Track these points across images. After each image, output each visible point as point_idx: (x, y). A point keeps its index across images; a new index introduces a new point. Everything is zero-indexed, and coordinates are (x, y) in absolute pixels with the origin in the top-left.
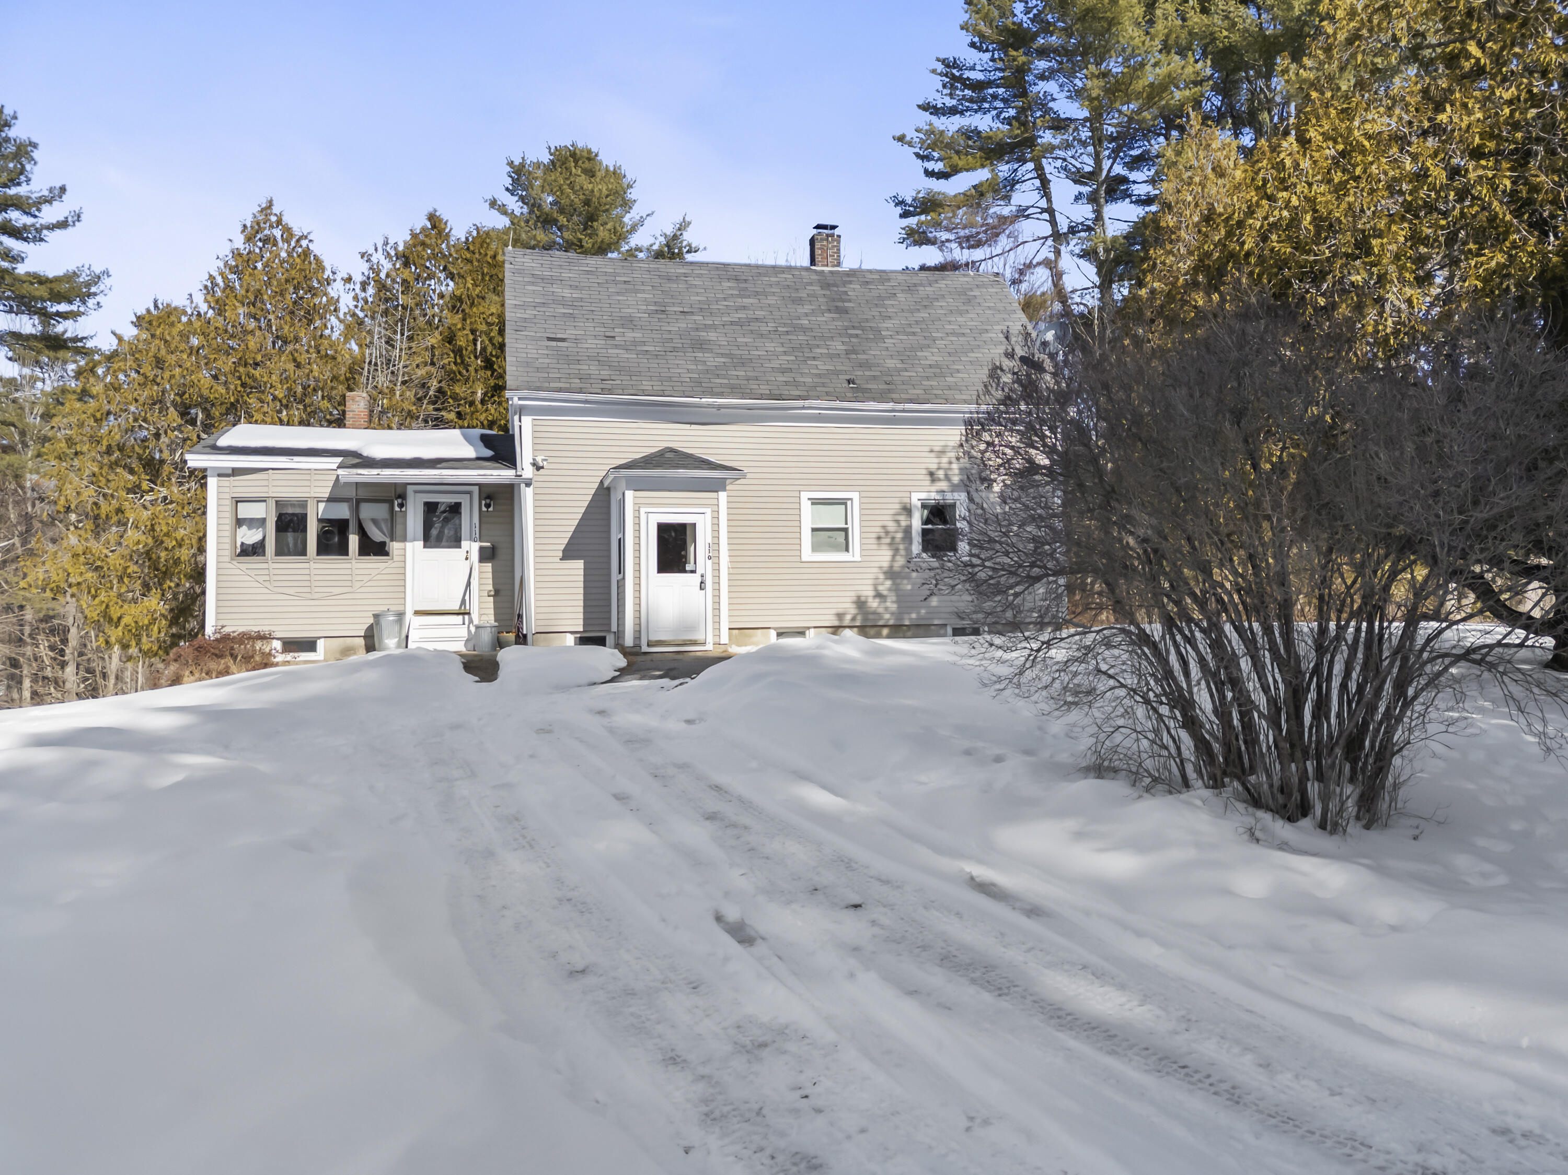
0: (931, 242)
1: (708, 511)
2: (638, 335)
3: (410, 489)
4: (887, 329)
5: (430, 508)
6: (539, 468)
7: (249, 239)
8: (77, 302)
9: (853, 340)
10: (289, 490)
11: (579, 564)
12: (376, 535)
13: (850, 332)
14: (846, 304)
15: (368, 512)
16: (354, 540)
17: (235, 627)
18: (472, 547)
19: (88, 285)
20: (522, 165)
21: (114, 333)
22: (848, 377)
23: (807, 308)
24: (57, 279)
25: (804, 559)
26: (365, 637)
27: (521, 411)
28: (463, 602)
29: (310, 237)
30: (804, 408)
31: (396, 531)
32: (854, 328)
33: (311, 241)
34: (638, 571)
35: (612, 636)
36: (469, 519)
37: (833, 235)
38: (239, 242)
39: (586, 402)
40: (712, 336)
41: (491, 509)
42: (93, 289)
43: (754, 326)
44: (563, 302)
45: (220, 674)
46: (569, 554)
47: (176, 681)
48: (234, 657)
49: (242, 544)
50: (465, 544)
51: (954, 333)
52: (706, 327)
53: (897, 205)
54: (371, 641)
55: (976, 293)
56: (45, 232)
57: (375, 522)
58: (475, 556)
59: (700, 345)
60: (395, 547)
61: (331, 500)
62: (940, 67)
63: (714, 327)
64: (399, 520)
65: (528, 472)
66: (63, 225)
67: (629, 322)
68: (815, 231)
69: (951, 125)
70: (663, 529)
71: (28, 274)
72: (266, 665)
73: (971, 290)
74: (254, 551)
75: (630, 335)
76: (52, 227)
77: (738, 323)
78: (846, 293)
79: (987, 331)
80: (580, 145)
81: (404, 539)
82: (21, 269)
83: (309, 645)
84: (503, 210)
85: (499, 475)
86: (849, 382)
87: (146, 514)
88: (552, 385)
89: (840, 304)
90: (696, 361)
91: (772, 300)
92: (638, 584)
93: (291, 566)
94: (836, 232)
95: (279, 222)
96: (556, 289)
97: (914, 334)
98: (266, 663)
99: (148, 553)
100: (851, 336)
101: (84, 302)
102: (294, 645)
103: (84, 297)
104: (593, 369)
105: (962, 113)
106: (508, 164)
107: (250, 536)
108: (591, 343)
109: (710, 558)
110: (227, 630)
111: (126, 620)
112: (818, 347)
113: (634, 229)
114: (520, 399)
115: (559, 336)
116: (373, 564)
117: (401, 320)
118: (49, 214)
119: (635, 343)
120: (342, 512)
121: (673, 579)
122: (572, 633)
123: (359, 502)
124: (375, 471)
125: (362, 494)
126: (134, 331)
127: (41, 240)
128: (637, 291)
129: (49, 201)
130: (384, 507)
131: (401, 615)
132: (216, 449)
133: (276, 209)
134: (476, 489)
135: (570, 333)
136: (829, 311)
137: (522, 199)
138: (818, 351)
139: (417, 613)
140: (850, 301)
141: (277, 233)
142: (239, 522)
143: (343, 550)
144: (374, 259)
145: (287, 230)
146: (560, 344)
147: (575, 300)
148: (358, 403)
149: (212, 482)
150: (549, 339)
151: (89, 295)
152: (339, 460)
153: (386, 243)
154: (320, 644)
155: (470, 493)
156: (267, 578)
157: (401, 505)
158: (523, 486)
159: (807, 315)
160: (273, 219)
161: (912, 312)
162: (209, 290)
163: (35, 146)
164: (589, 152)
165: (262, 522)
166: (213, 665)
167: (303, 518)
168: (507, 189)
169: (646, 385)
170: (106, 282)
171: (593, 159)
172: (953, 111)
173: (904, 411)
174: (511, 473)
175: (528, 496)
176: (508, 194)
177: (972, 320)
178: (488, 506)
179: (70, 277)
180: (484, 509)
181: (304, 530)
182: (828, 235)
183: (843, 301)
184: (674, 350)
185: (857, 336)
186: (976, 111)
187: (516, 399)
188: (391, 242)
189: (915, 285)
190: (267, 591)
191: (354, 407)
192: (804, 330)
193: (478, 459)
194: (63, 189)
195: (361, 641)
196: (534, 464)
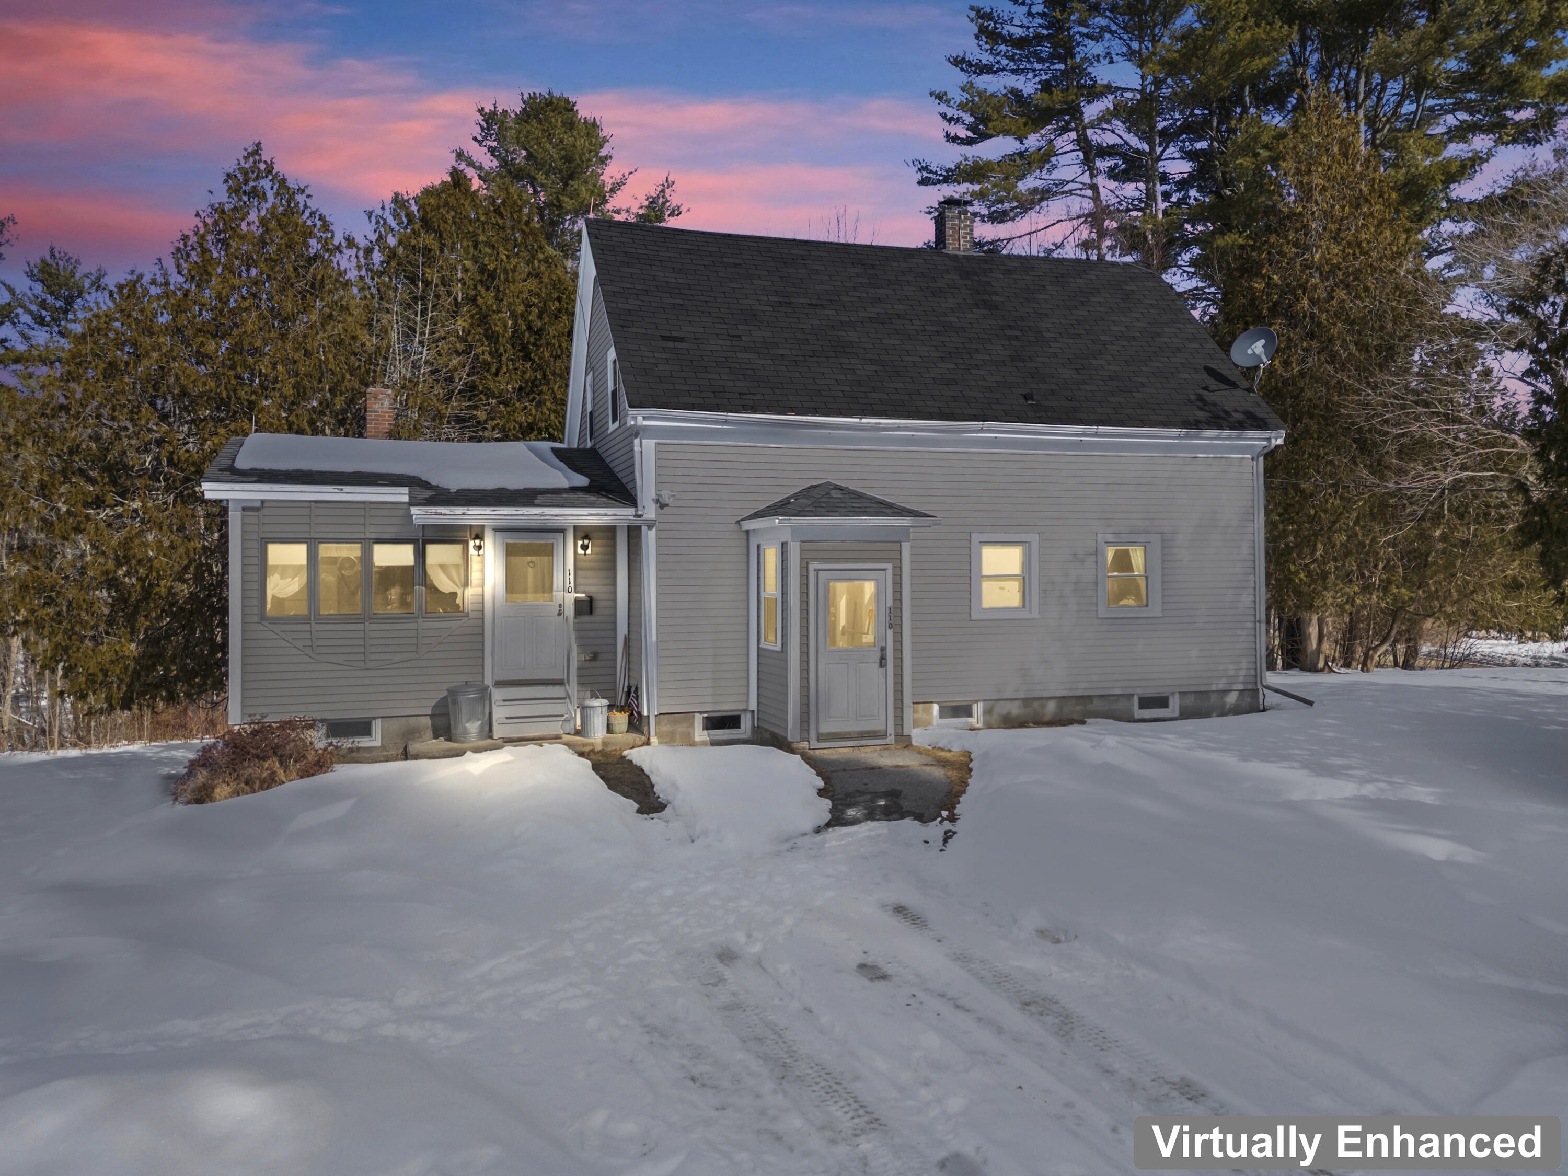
1: (889, 566)
2: (766, 334)
6: (662, 506)
7: (232, 192)
9: (1014, 343)
12: (447, 586)
13: (1009, 332)
14: (994, 298)
15: (435, 557)
16: (418, 593)
18: (565, 600)
20: (493, 114)
22: (1024, 391)
23: (951, 302)
25: (974, 617)
26: (432, 716)
29: (308, 192)
30: (982, 431)
31: (470, 579)
32: (1011, 327)
33: (309, 196)
35: (749, 715)
36: (563, 563)
38: (221, 196)
39: (726, 422)
40: (853, 336)
41: (589, 551)
43: (898, 324)
44: (669, 290)
45: (266, 784)
49: (274, 597)
51: (1123, 337)
52: (843, 325)
54: (438, 721)
58: (570, 610)
59: (843, 348)
60: (471, 600)
63: (852, 325)
64: (474, 566)
65: (650, 511)
67: (752, 318)
75: (759, 334)
77: (878, 320)
80: (556, 93)
83: (362, 729)
86: (1026, 397)
88: (680, 400)
89: (986, 297)
90: (842, 367)
91: (909, 291)
95: (269, 169)
97: (1079, 336)
100: (1010, 338)
102: (344, 729)
104: (725, 378)
106: (479, 111)
108: (714, 344)
109: (891, 626)
112: (977, 351)
113: (614, 189)
114: (644, 418)
115: (674, 334)
116: (443, 623)
117: (423, 298)
119: (765, 344)
120: (405, 557)
122: (700, 713)
123: (424, 543)
125: (430, 534)
130: (457, 549)
133: (266, 156)
135: (687, 330)
136: (977, 305)
137: (492, 150)
138: (979, 356)
139: (500, 684)
140: (996, 294)
141: (267, 184)
142: (272, 570)
145: (280, 181)
146: (678, 345)
147: (682, 287)
148: (379, 402)
149: (234, 519)
150: (664, 338)
152: (409, 491)
154: (376, 726)
156: (308, 643)
157: (478, 548)
158: (644, 528)
159: (953, 310)
160: (262, 166)
161: (1068, 309)
162: (180, 254)
164: (567, 101)
168: (475, 139)
171: (572, 110)
173: (1096, 435)
174: (630, 511)
175: (649, 540)
176: (476, 144)
177: (1138, 320)
178: (586, 548)
180: (580, 551)
183: (989, 294)
184: (814, 354)
185: (1017, 338)
187: (640, 418)
190: (306, 659)
191: (376, 406)
192: (956, 330)
193: (573, 491)
195: (428, 722)
196: (657, 501)
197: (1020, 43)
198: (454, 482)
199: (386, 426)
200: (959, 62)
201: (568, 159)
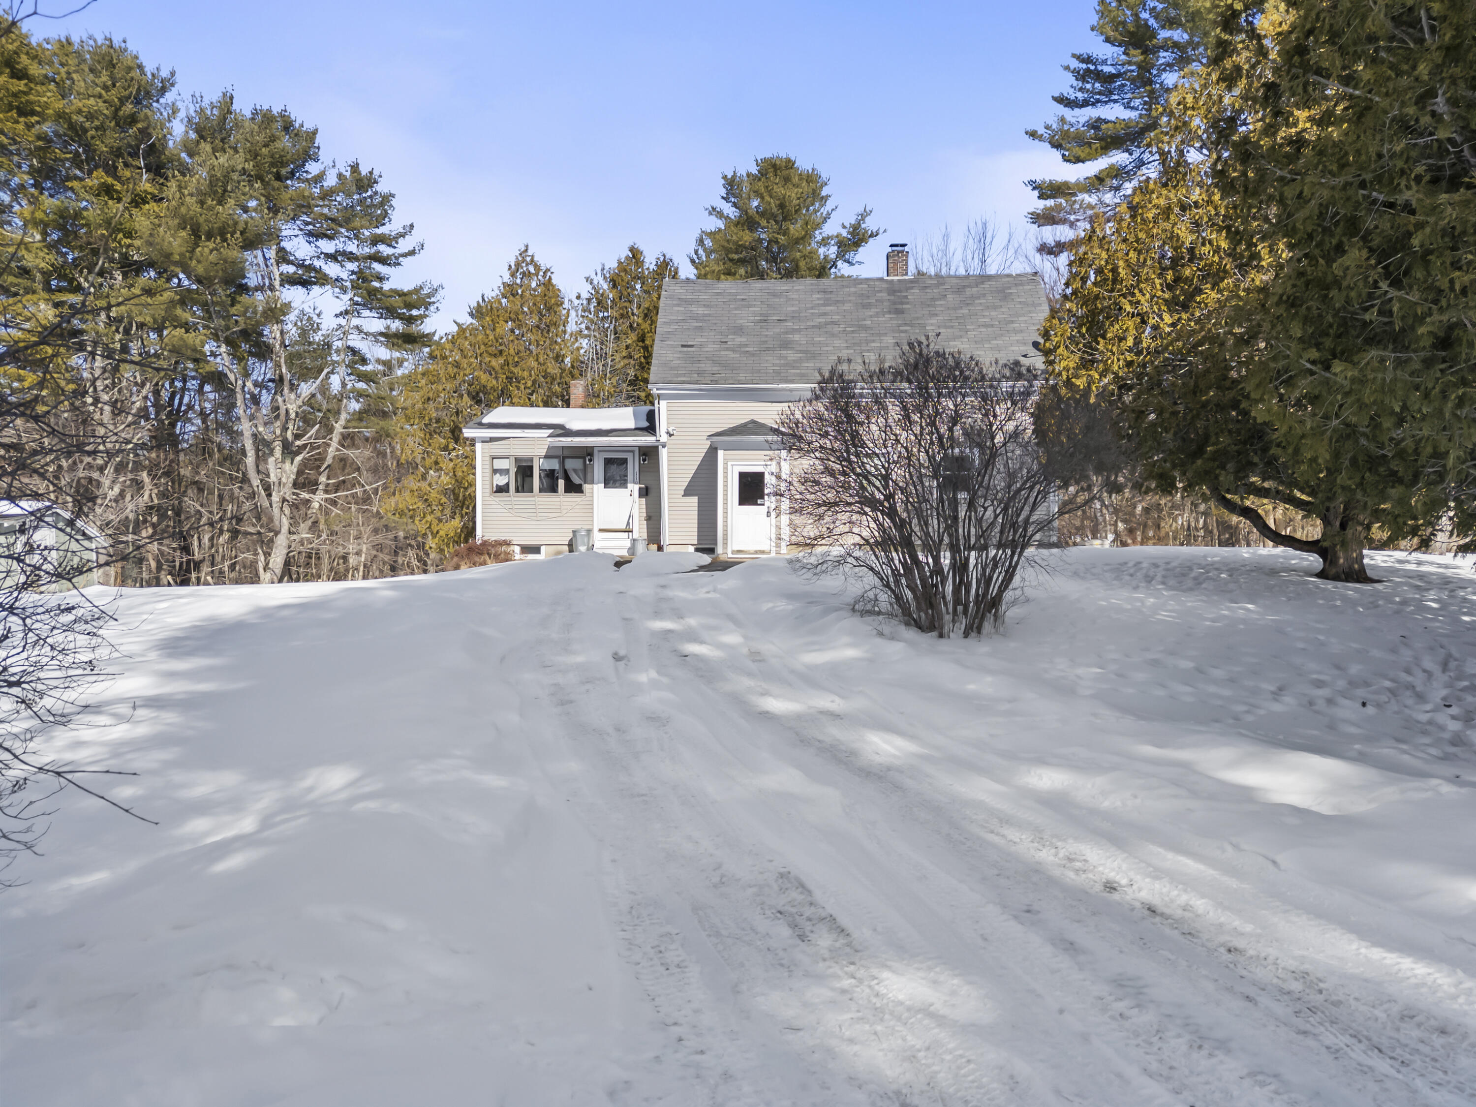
0: (1063, 221)
1: (773, 463)
2: (743, 339)
3: (596, 450)
4: (932, 324)
5: (608, 462)
6: (671, 435)
7: (513, 275)
8: (423, 309)
9: (903, 334)
10: (523, 451)
11: (695, 499)
12: (576, 480)
13: (902, 328)
14: (905, 306)
15: (570, 464)
16: (561, 483)
17: (492, 537)
18: (634, 488)
19: (429, 296)
20: (734, 177)
21: (455, 322)
22: (891, 364)
23: (873, 311)
24: (410, 293)
26: (568, 544)
27: (659, 397)
28: (628, 523)
29: (551, 271)
31: (586, 475)
32: (906, 325)
33: (551, 273)
34: (725, 504)
36: (633, 468)
37: (902, 252)
38: (507, 278)
39: (702, 389)
40: (797, 337)
41: (645, 462)
42: (433, 300)
43: (829, 328)
44: (696, 318)
45: (481, 564)
46: (687, 493)
47: (457, 567)
48: (489, 555)
49: (497, 485)
50: (630, 486)
51: (985, 326)
52: (794, 331)
53: (1034, 189)
54: (571, 547)
55: (1013, 291)
56: (401, 259)
57: (575, 471)
58: (636, 493)
59: (786, 345)
60: (586, 487)
61: (546, 457)
62: (1075, 64)
63: (799, 331)
64: (589, 470)
65: (664, 438)
66: (412, 253)
67: (739, 330)
68: (890, 249)
69: (1082, 116)
70: (743, 476)
71: (391, 290)
72: (507, 560)
73: (1010, 288)
74: (502, 489)
75: (739, 340)
76: (405, 255)
77: (818, 327)
78: (906, 297)
79: (1012, 322)
81: (592, 482)
82: (387, 286)
83: (536, 550)
84: (720, 215)
85: (647, 440)
86: (891, 368)
87: (451, 465)
88: (680, 379)
89: (900, 306)
90: (781, 357)
91: (847, 307)
92: (725, 513)
93: (523, 499)
94: (906, 249)
95: (532, 260)
96: (694, 308)
97: (952, 327)
98: (508, 558)
99: (453, 491)
100: (902, 332)
101: (427, 309)
102: (529, 549)
103: (427, 306)
104: (707, 366)
105: (1093, 104)
106: (723, 177)
107: (501, 480)
108: (711, 347)
110: (485, 538)
111: (442, 533)
112: (874, 341)
113: (825, 220)
114: (659, 389)
115: (689, 343)
116: (573, 498)
118: (404, 245)
119: (741, 346)
120: (555, 465)
121: (749, 509)
122: (691, 544)
123: (564, 458)
124: (569, 439)
125: (566, 453)
126: (470, 320)
127: (399, 264)
128: (749, 306)
129: (403, 235)
130: (581, 461)
131: (589, 532)
132: (481, 425)
133: (530, 253)
134: (637, 449)
135: (697, 341)
136: (890, 312)
137: (735, 205)
138: (873, 345)
139: (601, 530)
140: (908, 303)
141: (532, 269)
142: (495, 471)
143: (553, 489)
144: (595, 282)
145: (537, 268)
146: (689, 349)
147: (705, 315)
148: (578, 389)
149: (479, 446)
150: (683, 346)
151: (430, 304)
152: (551, 431)
153: (603, 269)
154: (543, 548)
155: (633, 452)
156: (510, 506)
157: (590, 460)
158: (661, 447)
159: (871, 316)
160: (528, 259)
161: (955, 309)
163: (393, 196)
165: (507, 472)
166: (477, 559)
167: (531, 468)
168: (723, 198)
169: (742, 376)
170: (441, 292)
172: (1085, 104)
174: (653, 439)
175: (664, 453)
176: (724, 202)
177: (1003, 313)
178: (644, 460)
179: (417, 290)
180: (641, 462)
181: (531, 475)
182: (899, 252)
183: (902, 303)
184: (768, 349)
185: (906, 331)
186: (1106, 102)
187: (656, 389)
188: (607, 268)
189: (964, 287)
190: (511, 515)
191: (576, 393)
192: (866, 328)
193: (636, 429)
194: (412, 226)
195: (566, 548)
196: (668, 433)
197: (1111, 78)
198: (575, 426)
199: (580, 402)
200: (1062, 100)
201: (782, 206)
